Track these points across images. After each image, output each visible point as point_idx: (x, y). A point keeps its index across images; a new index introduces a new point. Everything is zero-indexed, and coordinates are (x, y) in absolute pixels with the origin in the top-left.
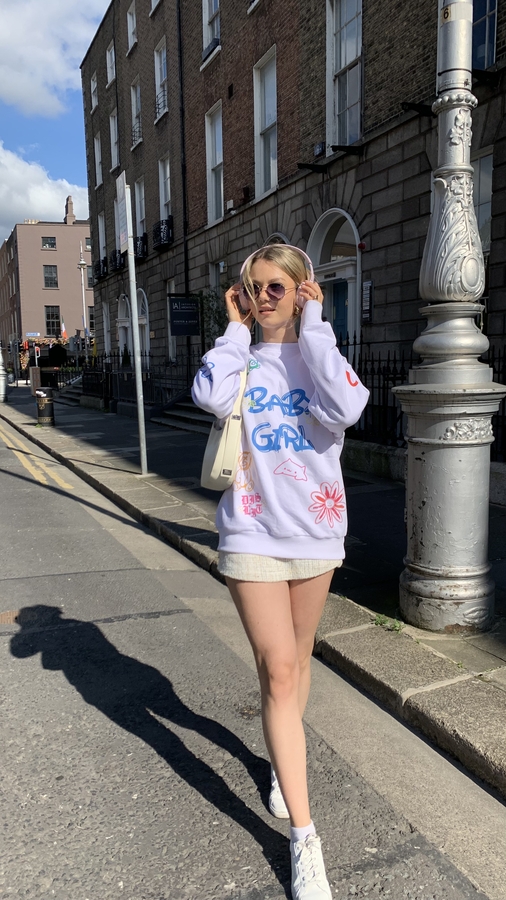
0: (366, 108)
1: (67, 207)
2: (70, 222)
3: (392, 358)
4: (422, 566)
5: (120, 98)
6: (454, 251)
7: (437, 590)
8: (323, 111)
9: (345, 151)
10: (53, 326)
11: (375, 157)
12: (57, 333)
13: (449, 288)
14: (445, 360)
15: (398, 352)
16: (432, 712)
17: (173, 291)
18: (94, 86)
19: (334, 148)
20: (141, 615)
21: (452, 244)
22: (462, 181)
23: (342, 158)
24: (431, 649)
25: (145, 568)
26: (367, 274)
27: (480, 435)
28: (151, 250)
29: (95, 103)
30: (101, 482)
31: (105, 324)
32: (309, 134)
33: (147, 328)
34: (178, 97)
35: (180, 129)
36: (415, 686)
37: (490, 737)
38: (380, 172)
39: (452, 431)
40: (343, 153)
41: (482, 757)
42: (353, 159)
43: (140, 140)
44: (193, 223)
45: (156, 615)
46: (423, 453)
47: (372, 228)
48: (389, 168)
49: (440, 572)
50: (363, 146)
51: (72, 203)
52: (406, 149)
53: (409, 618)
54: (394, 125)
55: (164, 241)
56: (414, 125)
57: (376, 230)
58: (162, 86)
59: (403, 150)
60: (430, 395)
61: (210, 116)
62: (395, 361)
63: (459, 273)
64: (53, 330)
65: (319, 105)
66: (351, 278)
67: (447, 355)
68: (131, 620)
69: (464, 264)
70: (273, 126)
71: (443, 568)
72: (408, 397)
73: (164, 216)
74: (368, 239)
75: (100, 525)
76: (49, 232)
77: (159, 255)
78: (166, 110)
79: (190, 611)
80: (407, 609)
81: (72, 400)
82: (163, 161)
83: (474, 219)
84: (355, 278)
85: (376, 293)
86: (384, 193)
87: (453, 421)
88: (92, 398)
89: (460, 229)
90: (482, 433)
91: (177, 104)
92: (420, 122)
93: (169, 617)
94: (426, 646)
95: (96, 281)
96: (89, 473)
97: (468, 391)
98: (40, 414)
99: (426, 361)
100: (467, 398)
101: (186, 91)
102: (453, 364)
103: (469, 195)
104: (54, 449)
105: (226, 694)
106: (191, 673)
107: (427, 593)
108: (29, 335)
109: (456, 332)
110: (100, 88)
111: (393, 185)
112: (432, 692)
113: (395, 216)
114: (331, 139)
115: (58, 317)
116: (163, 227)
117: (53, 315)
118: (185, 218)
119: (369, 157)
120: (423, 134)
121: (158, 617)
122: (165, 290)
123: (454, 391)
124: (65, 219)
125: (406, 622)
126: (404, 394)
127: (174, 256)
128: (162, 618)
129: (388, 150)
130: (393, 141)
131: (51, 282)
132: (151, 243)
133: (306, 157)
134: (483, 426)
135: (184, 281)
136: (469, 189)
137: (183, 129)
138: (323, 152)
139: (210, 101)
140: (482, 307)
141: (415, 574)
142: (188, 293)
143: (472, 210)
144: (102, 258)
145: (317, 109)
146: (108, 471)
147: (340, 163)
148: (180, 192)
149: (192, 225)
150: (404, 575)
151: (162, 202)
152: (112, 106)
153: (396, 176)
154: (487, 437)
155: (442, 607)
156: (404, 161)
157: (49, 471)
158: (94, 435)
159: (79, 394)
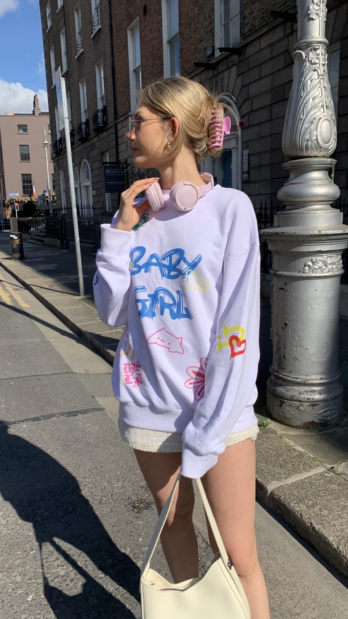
0: (244, 18)
1: (34, 102)
2: (37, 114)
3: (263, 207)
4: (283, 375)
5: (67, 19)
6: (311, 113)
7: (297, 394)
8: (212, 23)
9: (229, 51)
10: (27, 188)
11: (250, 56)
12: (31, 194)
13: (307, 146)
14: (304, 207)
15: (268, 202)
16: (292, 505)
17: (108, 161)
18: (48, 11)
19: (221, 50)
20: (63, 414)
21: (309, 108)
22: (318, 52)
23: (227, 57)
24: (292, 443)
25: (72, 372)
26: (245, 145)
27: (332, 268)
28: (92, 131)
29: (49, 24)
30: (50, 302)
31: (61, 185)
32: (203, 40)
33: (91, 188)
34: (108, 17)
35: (109, 41)
36: (279, 479)
37: (342, 531)
38: (255, 67)
39: (309, 266)
40: (228, 53)
41: (335, 549)
42: (235, 58)
43: (82, 50)
44: (121, 111)
45: (75, 414)
46: (285, 284)
47: (249, 110)
48: (261, 64)
49: (299, 380)
50: (243, 47)
51: (38, 100)
52: (274, 48)
53: (274, 416)
54: (265, 30)
55: (101, 125)
56: (280, 29)
57: (253, 111)
58: (96, 9)
59: (272, 49)
60: (292, 236)
61: (131, 30)
62: (266, 209)
63: (315, 133)
64: (28, 191)
65: (210, 17)
66: (234, 148)
67: (306, 202)
68: (55, 418)
69: (319, 125)
70: (176, 35)
71: (301, 377)
72: (272, 238)
73: (100, 107)
74: (246, 118)
75: (44, 336)
76: (22, 121)
77: (97, 135)
78: (99, 27)
79: (103, 409)
80: (273, 408)
81: (39, 240)
82: (99, 65)
83: (328, 85)
84: (238, 148)
85: (252, 158)
86: (257, 83)
87: (310, 258)
88: (53, 239)
89: (316, 94)
90: (334, 266)
91: (107, 22)
92: (284, 27)
93: (85, 415)
94: (287, 440)
95: (54, 155)
96: (42, 295)
97: (323, 233)
98: (14, 251)
99: (288, 207)
100: (322, 238)
101: (113, 11)
102: (310, 210)
103: (324, 65)
104: (21, 277)
105: (123, 487)
106: (96, 468)
107: (289, 397)
108: (11, 195)
109: (313, 182)
110: (53, 13)
111: (264, 77)
112: (293, 484)
113: (266, 100)
114: (219, 43)
115: (30, 182)
116: (99, 114)
117: (27, 181)
118: (115, 107)
119: (247, 55)
120: (286, 36)
121: (76, 415)
122: (102, 160)
123: (311, 233)
124: (34, 111)
125: (272, 419)
126: (270, 235)
127: (108, 135)
128: (80, 417)
129: (261, 50)
130: (264, 42)
131: (25, 157)
132: (92, 127)
133: (200, 58)
134: (335, 261)
135: (115, 153)
136: (324, 59)
137: (112, 41)
138: (213, 53)
139: (131, 19)
140: (335, 161)
141: (279, 381)
142: (118, 162)
143: (326, 77)
144: (58, 139)
145: (208, 20)
146: (57, 293)
147: (225, 61)
148: (111, 88)
149: (120, 112)
150: (271, 381)
151: (99, 96)
152: (61, 25)
153: (266, 70)
154: (338, 270)
155: (301, 408)
156: (272, 58)
157: (15, 294)
158: (51, 267)
159: (44, 237)
